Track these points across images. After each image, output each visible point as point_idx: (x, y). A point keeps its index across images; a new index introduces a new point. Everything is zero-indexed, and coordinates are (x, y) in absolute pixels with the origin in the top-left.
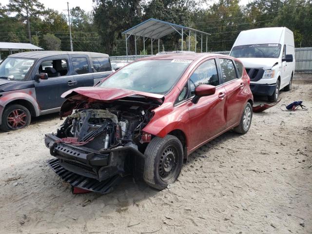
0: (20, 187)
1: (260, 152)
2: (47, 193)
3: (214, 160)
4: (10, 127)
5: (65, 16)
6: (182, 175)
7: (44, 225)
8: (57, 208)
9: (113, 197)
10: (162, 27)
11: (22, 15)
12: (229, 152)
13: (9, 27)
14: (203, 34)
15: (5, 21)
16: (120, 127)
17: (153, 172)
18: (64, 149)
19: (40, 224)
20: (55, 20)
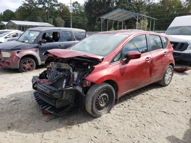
0: (16, 105)
1: (173, 99)
2: (29, 111)
3: (139, 102)
4: (24, 70)
5: (69, 7)
6: (114, 110)
7: (20, 130)
8: (32, 121)
9: (65, 118)
10: (125, 14)
11: (45, 7)
12: (151, 97)
13: (38, 13)
14: (152, 19)
15: (36, 10)
16: (73, 75)
17: (91, 106)
18: (40, 85)
19: (19, 129)
20: (64, 9)
